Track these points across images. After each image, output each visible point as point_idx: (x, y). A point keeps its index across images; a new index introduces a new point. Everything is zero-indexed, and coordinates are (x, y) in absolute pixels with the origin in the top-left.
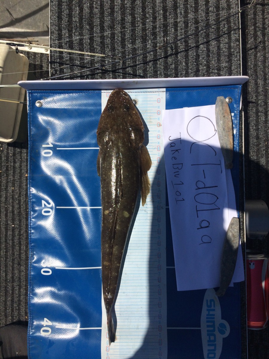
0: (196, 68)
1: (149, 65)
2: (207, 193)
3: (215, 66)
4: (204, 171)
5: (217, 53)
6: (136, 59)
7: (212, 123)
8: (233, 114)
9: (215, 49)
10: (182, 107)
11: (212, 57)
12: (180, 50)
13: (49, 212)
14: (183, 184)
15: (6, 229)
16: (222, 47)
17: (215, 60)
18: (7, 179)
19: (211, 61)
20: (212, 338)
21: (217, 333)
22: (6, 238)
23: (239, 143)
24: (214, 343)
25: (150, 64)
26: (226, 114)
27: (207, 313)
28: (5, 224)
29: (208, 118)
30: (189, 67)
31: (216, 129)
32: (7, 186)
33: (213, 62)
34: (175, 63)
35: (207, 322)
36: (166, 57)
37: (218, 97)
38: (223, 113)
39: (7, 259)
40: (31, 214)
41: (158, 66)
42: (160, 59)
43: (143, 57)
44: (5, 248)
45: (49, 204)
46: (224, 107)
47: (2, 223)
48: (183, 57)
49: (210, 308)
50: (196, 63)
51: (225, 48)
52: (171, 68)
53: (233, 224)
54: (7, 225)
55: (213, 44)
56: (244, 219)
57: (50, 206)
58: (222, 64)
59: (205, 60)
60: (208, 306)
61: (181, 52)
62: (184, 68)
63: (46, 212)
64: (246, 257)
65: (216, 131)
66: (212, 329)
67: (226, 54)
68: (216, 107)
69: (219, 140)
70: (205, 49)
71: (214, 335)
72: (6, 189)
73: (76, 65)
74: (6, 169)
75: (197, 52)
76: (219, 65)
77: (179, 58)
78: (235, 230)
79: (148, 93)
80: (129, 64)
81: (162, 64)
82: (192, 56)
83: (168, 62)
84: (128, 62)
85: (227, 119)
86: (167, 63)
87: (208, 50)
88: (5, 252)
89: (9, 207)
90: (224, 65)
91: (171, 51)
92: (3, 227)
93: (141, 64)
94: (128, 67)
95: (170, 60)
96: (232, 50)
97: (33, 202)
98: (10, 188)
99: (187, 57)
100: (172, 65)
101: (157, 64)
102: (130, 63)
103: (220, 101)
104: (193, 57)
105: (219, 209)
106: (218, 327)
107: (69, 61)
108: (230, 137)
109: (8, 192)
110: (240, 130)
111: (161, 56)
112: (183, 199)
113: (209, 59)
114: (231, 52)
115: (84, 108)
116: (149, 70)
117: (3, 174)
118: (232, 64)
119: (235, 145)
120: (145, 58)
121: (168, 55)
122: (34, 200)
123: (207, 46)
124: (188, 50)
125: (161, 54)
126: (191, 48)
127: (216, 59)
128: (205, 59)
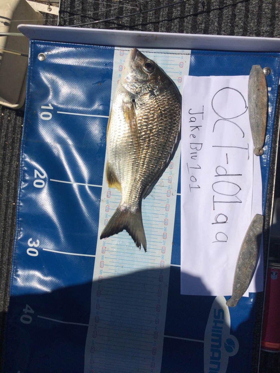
0: (230, 31)
1: (174, 23)
2: (228, 182)
3: (254, 29)
4: (228, 155)
5: (258, 14)
6: (159, 15)
7: (244, 98)
8: (270, 89)
9: (256, 9)
10: (208, 75)
11: (251, 18)
12: (214, 7)
13: (41, 184)
14: (200, 168)
15: (7, 207)
16: (264, 8)
17: (254, 22)
18: (12, 152)
19: (249, 23)
20: (216, 355)
21: (223, 349)
22: (5, 216)
23: (273, 125)
24: (218, 361)
25: (175, 21)
26: (261, 87)
27: (214, 324)
28: (6, 201)
29: (239, 91)
30: (222, 29)
31: (247, 106)
32: (11, 160)
33: (252, 24)
34: (205, 23)
35: (213, 335)
36: (196, 15)
37: (253, 66)
38: (257, 86)
39: (5, 239)
40: (22, 184)
41: (185, 24)
42: (188, 16)
43: (168, 13)
44: (3, 226)
45: (42, 174)
46: (259, 78)
47: (2, 200)
48: (216, 16)
49: (217, 320)
50: (231, 23)
51: (268, 8)
52: (200, 28)
53: (256, 221)
54: (8, 202)
55: (254, 2)
56: (270, 218)
57: (43, 177)
58: (263, 28)
59: (242, 21)
60: (215, 316)
61: (214, 10)
62: (216, 29)
63: (37, 183)
64: (268, 265)
65: (247, 108)
66: (217, 344)
67: (268, 15)
68: (250, 78)
69: (250, 119)
70: (244, 8)
71: (219, 352)
72: (10, 163)
73: (88, 17)
74: (12, 140)
75: (233, 11)
76: (258, 29)
77: (211, 17)
78: (258, 229)
79: (169, 55)
80: (150, 19)
81: (190, 22)
82: (226, 16)
83: (198, 20)
84: (150, 17)
85: (262, 93)
86: (196, 22)
87: (247, 10)
88: (4, 231)
89: (11, 183)
90: (265, 29)
91: (202, 7)
92: (4, 203)
93: (164, 20)
94: (149, 23)
95: (200, 18)
96: (276, 12)
97: (25, 171)
98: (14, 163)
99: (220, 16)
100: (202, 24)
101: (184, 22)
102: (152, 19)
103: (255, 71)
104: (228, 17)
105: (241, 202)
106: (225, 343)
107: (81, 11)
108: (264, 116)
109: (12, 167)
110: (277, 110)
111: (189, 13)
112: (198, 186)
113: (247, 21)
114: (275, 14)
115: (93, 66)
116: (173, 29)
117: (9, 147)
118: (275, 28)
119: (269, 126)
120: (170, 13)
121: (198, 12)
122: (26, 168)
123: (246, 4)
124: (223, 8)
125: (190, 11)
126: (226, 6)
127: (256, 21)
128: (242, 19)
